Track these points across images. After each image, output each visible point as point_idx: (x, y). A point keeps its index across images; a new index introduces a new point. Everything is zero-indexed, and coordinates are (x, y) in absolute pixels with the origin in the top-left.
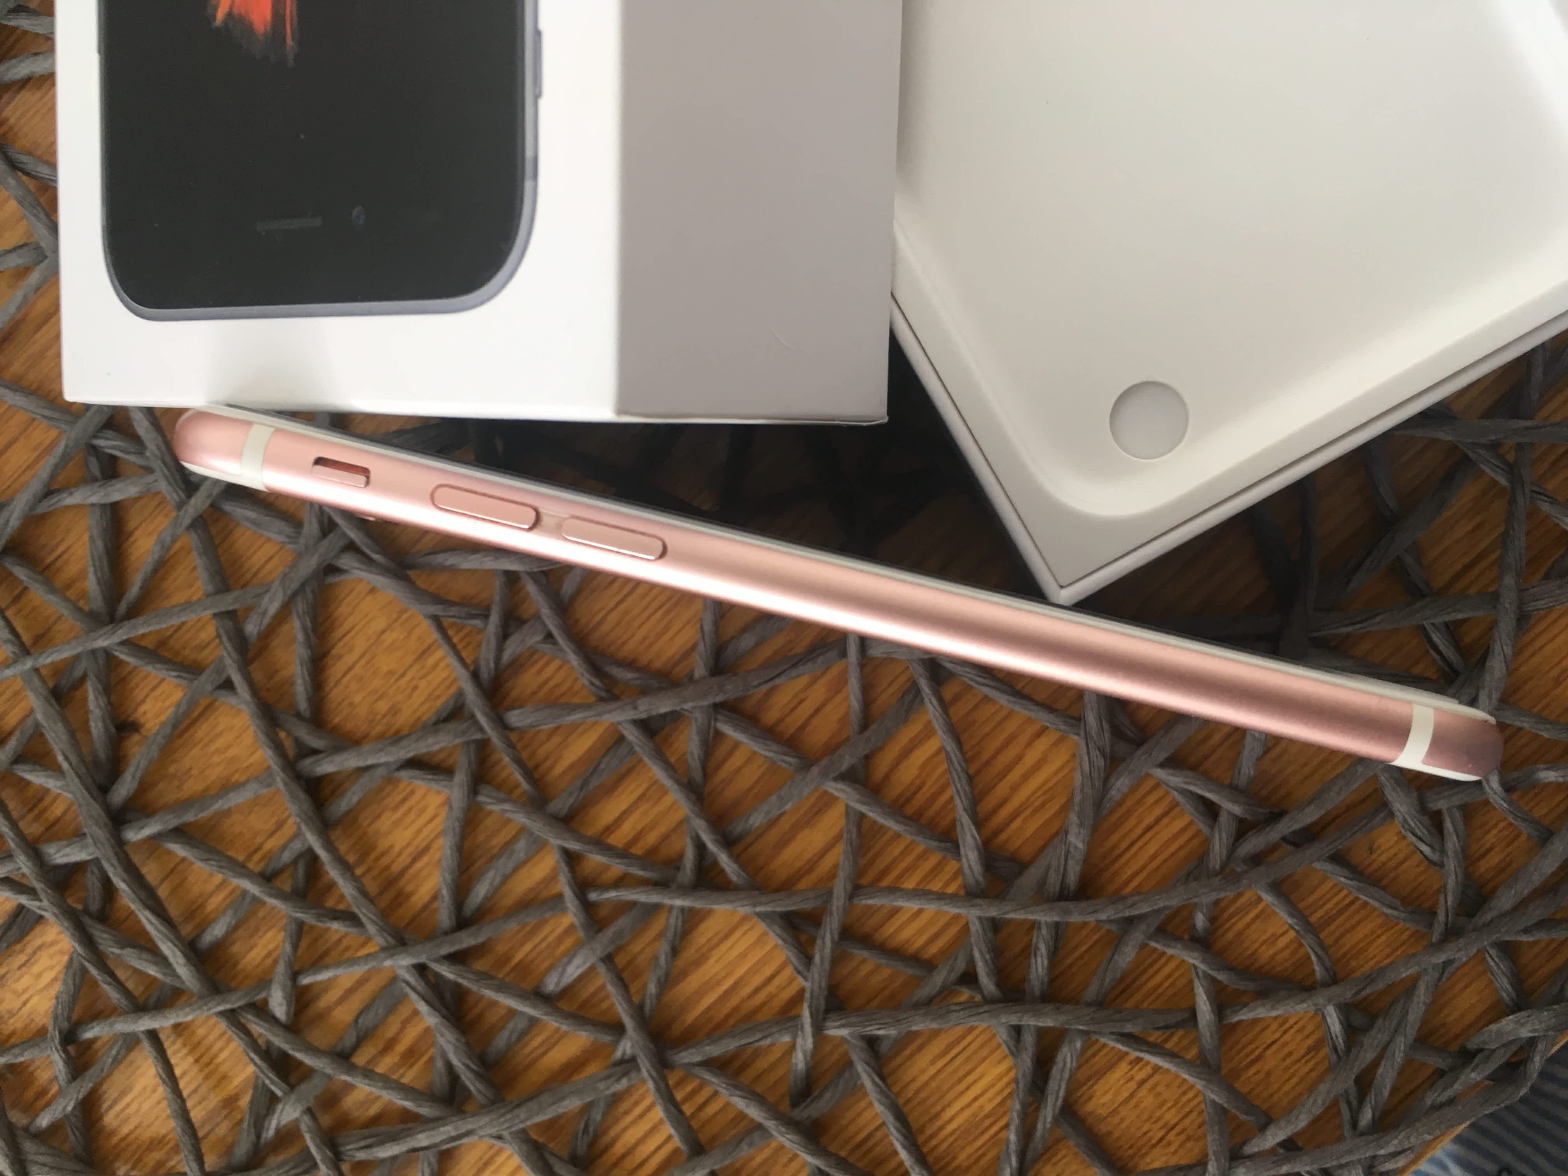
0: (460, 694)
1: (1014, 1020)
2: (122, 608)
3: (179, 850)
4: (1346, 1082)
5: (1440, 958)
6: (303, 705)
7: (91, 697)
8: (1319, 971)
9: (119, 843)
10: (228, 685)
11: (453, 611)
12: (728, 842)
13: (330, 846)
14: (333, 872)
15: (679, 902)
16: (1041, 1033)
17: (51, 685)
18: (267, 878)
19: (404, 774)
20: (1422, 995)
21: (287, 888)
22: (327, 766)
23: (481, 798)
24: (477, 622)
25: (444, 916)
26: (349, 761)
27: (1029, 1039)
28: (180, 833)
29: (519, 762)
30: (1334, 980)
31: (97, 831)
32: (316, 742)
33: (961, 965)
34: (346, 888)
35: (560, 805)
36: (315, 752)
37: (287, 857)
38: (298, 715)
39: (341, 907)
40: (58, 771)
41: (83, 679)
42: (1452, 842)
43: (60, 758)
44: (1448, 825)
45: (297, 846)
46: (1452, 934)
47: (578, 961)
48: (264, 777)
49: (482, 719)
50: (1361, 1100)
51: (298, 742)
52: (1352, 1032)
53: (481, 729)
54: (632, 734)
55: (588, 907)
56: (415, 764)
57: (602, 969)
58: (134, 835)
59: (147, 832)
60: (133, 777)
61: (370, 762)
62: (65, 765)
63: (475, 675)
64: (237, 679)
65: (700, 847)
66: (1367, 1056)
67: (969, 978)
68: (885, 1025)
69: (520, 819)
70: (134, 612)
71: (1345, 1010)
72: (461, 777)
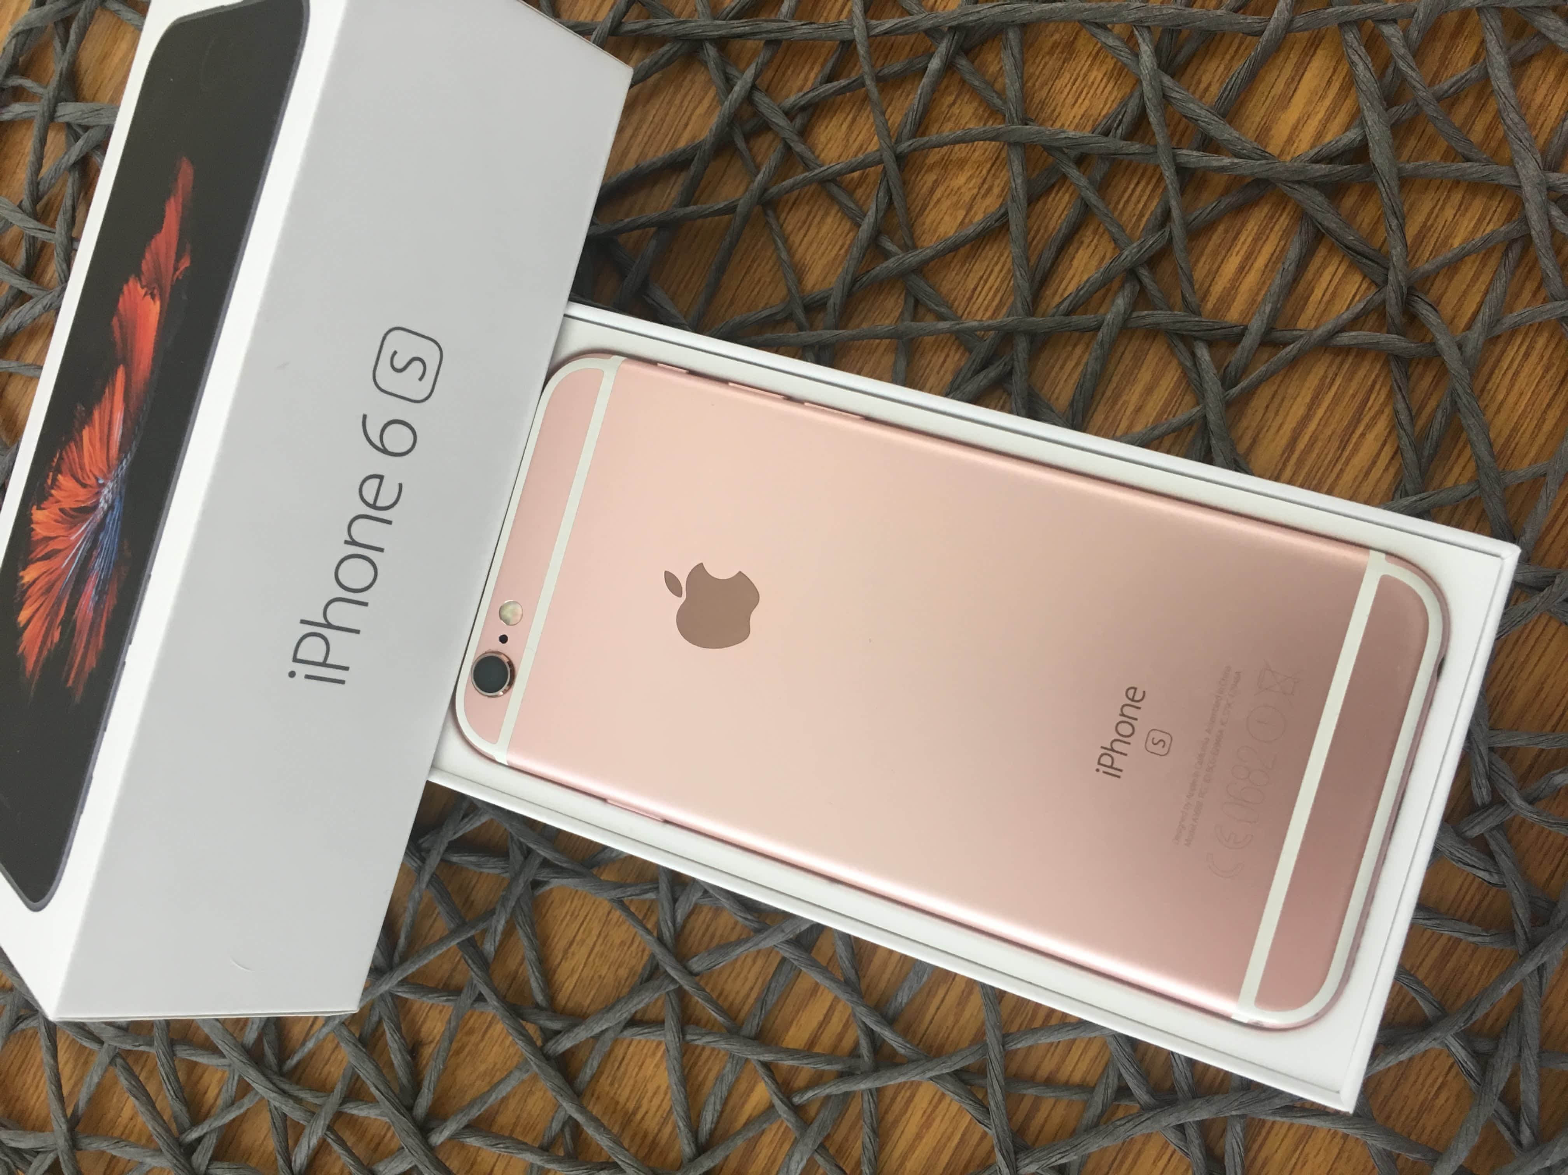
0: (653, 956)
2: (396, 958)
3: (472, 1141)
5: (1530, 967)
6: (540, 998)
7: (388, 1035)
8: (1427, 1009)
9: (431, 1150)
10: (480, 998)
11: (630, 891)
12: (890, 1021)
13: (583, 1109)
14: (590, 1131)
15: (864, 1085)
17: (357, 1035)
18: (545, 1149)
19: (628, 1033)
20: (1531, 1007)
21: (562, 1153)
22: (565, 1044)
23: (688, 1037)
24: (651, 896)
25: (685, 1147)
26: (581, 1034)
27: (1192, 1133)
28: (473, 1128)
29: (709, 1000)
30: (1443, 1013)
31: (412, 1142)
32: (556, 1025)
33: (1113, 1082)
34: (603, 1141)
35: (750, 1028)
36: (557, 1033)
37: (556, 1126)
38: (537, 1006)
39: (603, 1160)
40: (372, 1101)
41: (380, 1022)
43: (373, 1089)
44: (1494, 846)
45: (561, 1116)
46: (1533, 944)
47: (797, 1157)
48: (522, 1066)
49: (672, 973)
51: (543, 1029)
53: (673, 981)
54: (787, 952)
55: (798, 1110)
56: (633, 1022)
57: (819, 1159)
58: (438, 1139)
59: (446, 1133)
60: (429, 1089)
61: (597, 1030)
62: (376, 1093)
63: (660, 940)
64: (486, 991)
65: (871, 1034)
66: (1500, 1078)
68: (1065, 1154)
69: (722, 1045)
70: (404, 959)
72: (671, 1023)
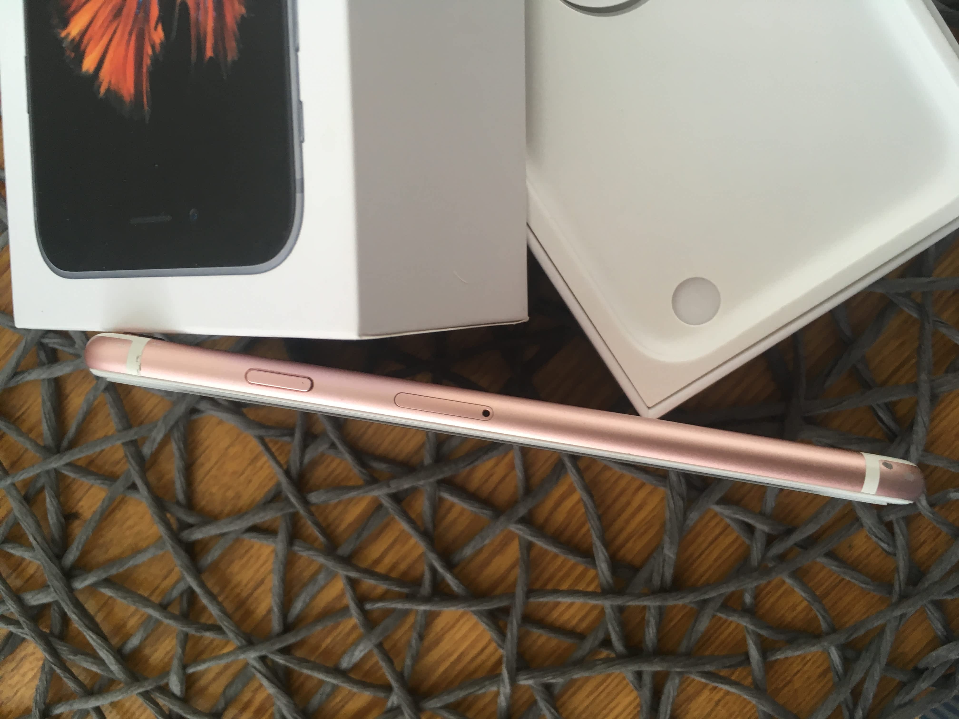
0: (278, 484)
1: (636, 667)
2: (65, 443)
3: (108, 592)
4: (845, 694)
5: (898, 613)
6: (181, 497)
7: (48, 500)
8: (824, 626)
9: (70, 591)
10: (133, 487)
11: (272, 432)
12: (450, 566)
13: (202, 585)
14: (205, 601)
15: (422, 608)
16: (655, 675)
17: (23, 493)
18: (163, 607)
19: (247, 536)
20: (889, 637)
21: (177, 612)
22: (198, 535)
23: (296, 548)
24: (287, 439)
25: (276, 625)
26: (210, 531)
27: (647, 679)
28: (108, 582)
29: (317, 524)
30: (834, 630)
31: (57, 583)
32: (191, 520)
33: (601, 636)
34: (213, 610)
35: (344, 550)
36: (190, 526)
37: (175, 593)
38: (178, 503)
39: (210, 622)
40: (30, 547)
41: (42, 488)
42: (900, 540)
43: (31, 539)
44: (897, 529)
45: (181, 586)
46: (904, 597)
47: (361, 647)
48: (158, 543)
49: (293, 499)
50: (855, 705)
51: (179, 520)
52: (847, 662)
53: (292, 506)
54: (387, 503)
55: (365, 613)
56: (254, 529)
57: (376, 651)
58: (79, 585)
59: (87, 582)
60: (77, 548)
61: (225, 530)
62: (34, 543)
63: (287, 473)
64: (139, 483)
65: (434, 571)
66: (856, 678)
67: (607, 643)
68: (554, 677)
69: (321, 560)
70: (72, 445)
71: (842, 648)
72: (282, 536)
